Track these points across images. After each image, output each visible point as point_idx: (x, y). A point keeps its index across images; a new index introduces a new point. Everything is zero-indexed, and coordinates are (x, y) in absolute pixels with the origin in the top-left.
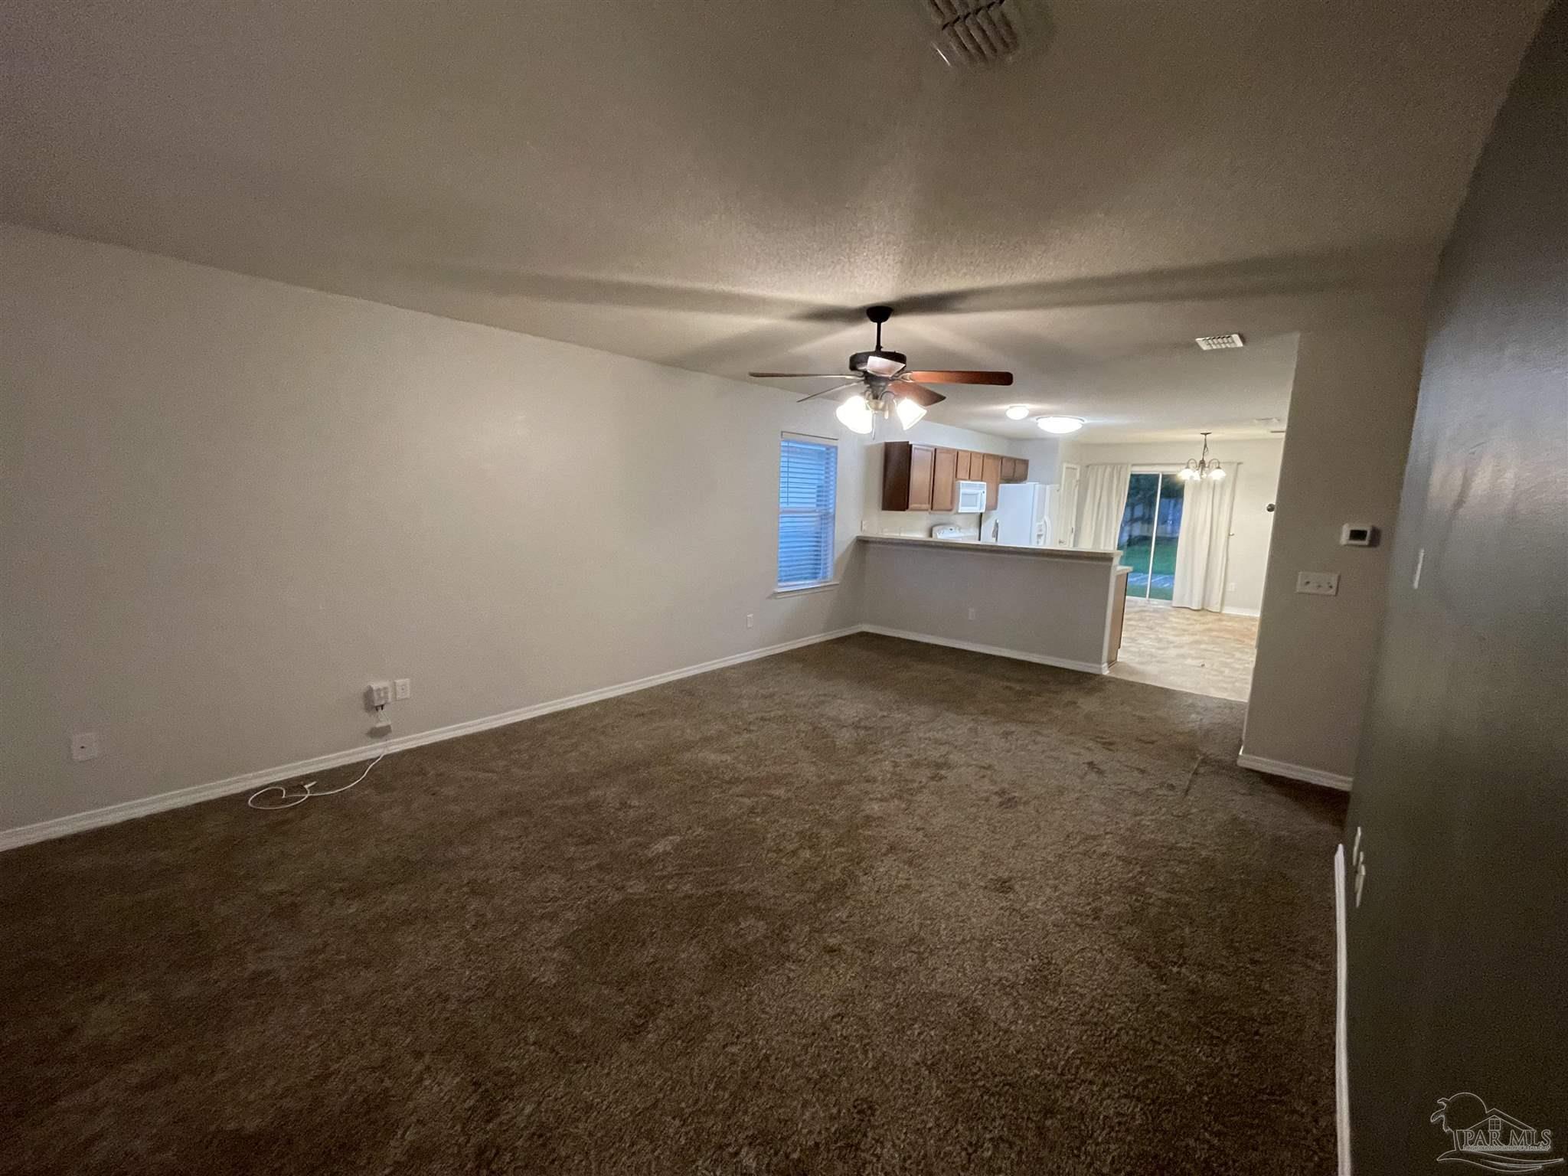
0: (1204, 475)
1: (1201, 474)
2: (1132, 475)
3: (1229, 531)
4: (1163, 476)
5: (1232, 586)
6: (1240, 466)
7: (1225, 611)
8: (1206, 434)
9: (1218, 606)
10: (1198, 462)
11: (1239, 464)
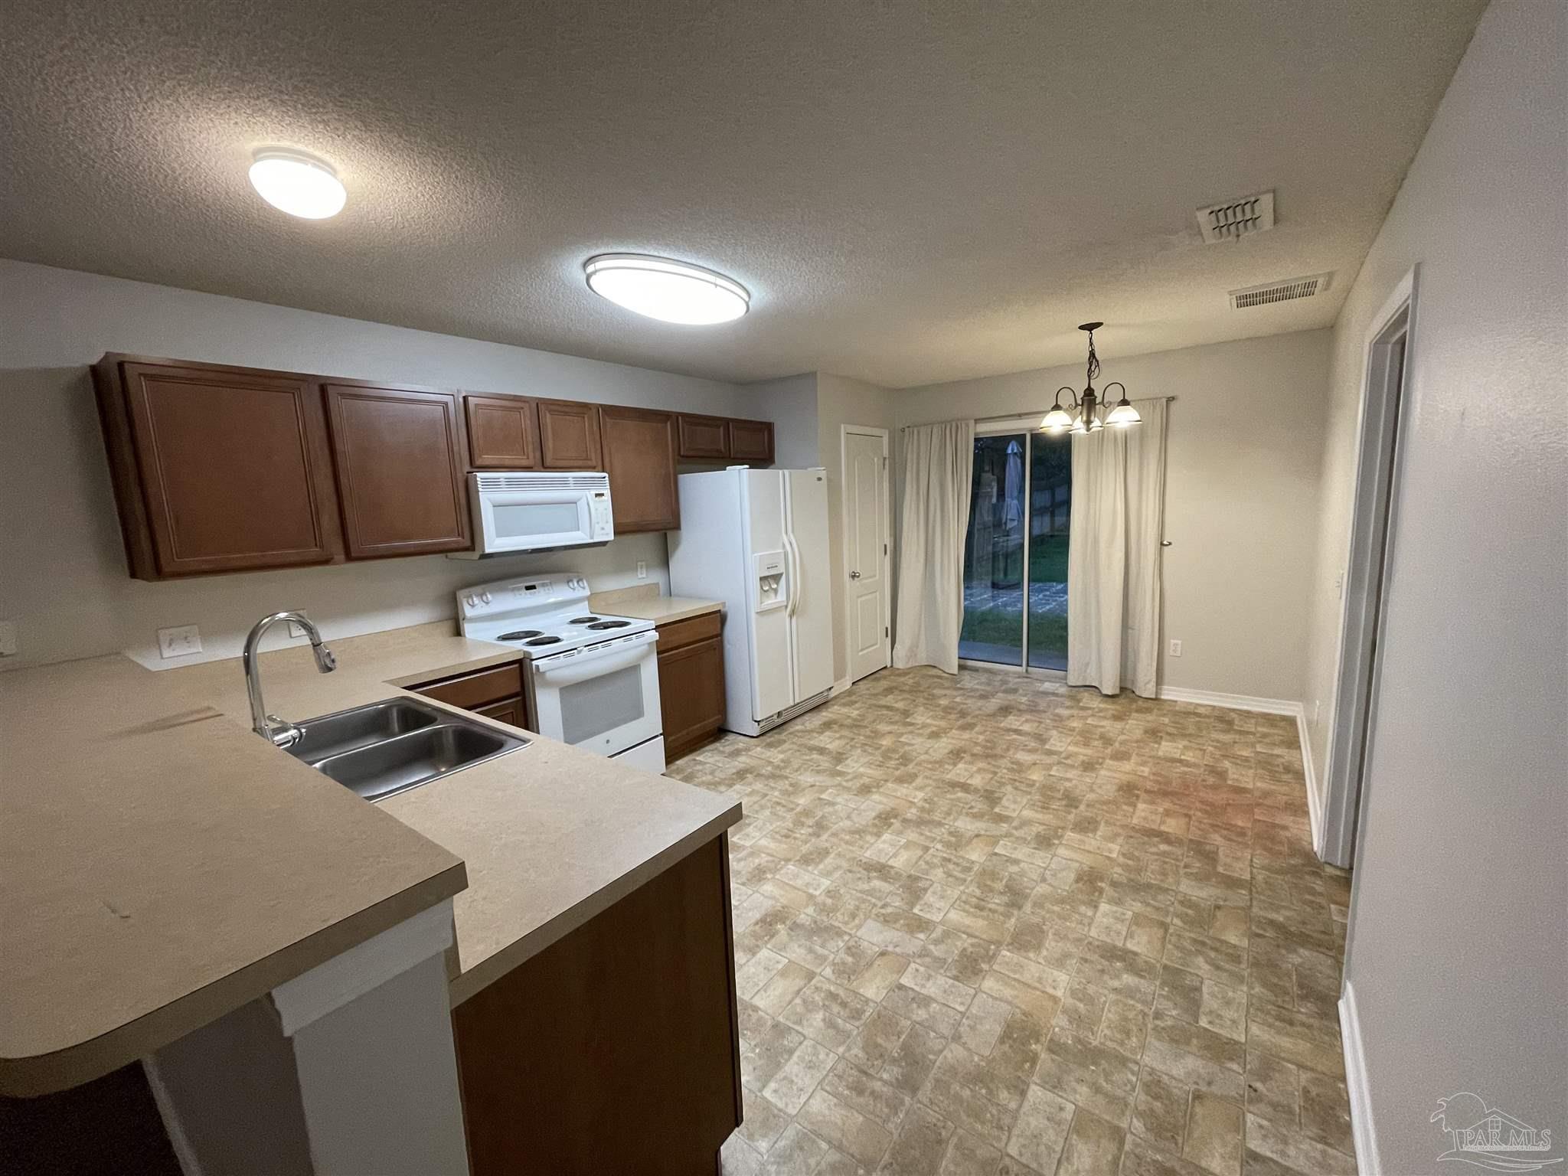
0: (1096, 423)
1: (1088, 422)
2: (976, 440)
3: (1162, 536)
4: (1032, 435)
5: (1173, 644)
6: (1173, 405)
7: (1166, 695)
8: (1090, 327)
9: (1152, 686)
10: (1080, 395)
11: (1171, 399)
